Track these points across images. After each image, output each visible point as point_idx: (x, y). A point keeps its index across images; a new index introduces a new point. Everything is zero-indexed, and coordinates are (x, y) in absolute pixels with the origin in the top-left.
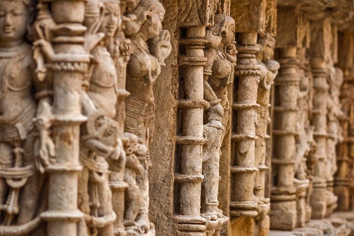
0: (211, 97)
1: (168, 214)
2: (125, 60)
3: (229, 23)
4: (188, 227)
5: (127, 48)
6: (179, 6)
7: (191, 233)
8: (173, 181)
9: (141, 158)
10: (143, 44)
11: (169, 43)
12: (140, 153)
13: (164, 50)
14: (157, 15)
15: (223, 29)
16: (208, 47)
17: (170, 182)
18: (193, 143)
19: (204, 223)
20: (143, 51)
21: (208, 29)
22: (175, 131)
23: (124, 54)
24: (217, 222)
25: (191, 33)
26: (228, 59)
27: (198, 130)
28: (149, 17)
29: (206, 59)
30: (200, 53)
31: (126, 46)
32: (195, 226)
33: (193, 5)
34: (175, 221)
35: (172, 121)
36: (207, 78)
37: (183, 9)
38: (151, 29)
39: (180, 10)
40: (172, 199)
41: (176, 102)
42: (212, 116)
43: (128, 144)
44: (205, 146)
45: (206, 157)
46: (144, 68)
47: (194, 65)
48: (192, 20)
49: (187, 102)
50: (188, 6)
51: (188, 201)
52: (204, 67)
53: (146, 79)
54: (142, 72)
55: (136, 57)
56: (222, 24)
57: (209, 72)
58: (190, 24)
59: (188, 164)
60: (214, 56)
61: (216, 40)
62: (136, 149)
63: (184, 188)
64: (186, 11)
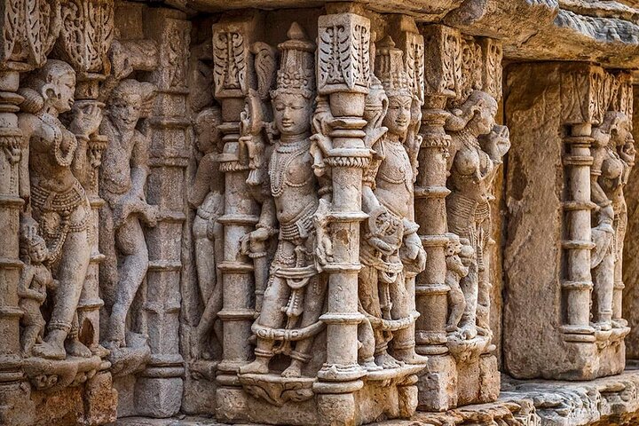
0: (601, 199)
1: (553, 324)
2: (444, 156)
3: (621, 121)
4: (574, 337)
5: (446, 144)
6: (561, 102)
7: (577, 344)
8: (558, 288)
9: (466, 259)
10: (472, 140)
11: (508, 139)
12: (465, 254)
13: (502, 147)
14: (488, 110)
15: (614, 127)
16: (594, 146)
17: (555, 289)
18: (577, 247)
19: (593, 334)
20: (471, 147)
21: (594, 126)
22: (560, 234)
23: (442, 150)
24: (610, 332)
25: (576, 131)
26: (622, 158)
27: (584, 233)
28: (476, 112)
29: (592, 158)
30: (586, 152)
31: (444, 141)
32: (582, 336)
33: (576, 101)
34: (561, 331)
35: (557, 224)
36: (596, 179)
37: (566, 105)
38: (481, 125)
39: (563, 107)
40: (558, 308)
41: (560, 205)
42: (602, 218)
43: (448, 245)
44: (593, 250)
45: (596, 263)
46: (470, 165)
47: (579, 164)
48: (574, 117)
49: (572, 205)
50: (570, 102)
51: (575, 310)
52: (591, 167)
53: (473, 176)
54: (468, 169)
55: (462, 154)
56: (612, 122)
57: (598, 172)
58: (573, 122)
59: (574, 269)
60: (602, 155)
61: (604, 138)
62: (458, 250)
63: (571, 295)
64: (568, 108)
